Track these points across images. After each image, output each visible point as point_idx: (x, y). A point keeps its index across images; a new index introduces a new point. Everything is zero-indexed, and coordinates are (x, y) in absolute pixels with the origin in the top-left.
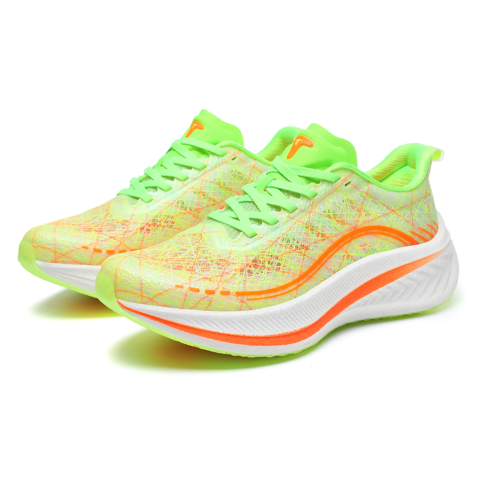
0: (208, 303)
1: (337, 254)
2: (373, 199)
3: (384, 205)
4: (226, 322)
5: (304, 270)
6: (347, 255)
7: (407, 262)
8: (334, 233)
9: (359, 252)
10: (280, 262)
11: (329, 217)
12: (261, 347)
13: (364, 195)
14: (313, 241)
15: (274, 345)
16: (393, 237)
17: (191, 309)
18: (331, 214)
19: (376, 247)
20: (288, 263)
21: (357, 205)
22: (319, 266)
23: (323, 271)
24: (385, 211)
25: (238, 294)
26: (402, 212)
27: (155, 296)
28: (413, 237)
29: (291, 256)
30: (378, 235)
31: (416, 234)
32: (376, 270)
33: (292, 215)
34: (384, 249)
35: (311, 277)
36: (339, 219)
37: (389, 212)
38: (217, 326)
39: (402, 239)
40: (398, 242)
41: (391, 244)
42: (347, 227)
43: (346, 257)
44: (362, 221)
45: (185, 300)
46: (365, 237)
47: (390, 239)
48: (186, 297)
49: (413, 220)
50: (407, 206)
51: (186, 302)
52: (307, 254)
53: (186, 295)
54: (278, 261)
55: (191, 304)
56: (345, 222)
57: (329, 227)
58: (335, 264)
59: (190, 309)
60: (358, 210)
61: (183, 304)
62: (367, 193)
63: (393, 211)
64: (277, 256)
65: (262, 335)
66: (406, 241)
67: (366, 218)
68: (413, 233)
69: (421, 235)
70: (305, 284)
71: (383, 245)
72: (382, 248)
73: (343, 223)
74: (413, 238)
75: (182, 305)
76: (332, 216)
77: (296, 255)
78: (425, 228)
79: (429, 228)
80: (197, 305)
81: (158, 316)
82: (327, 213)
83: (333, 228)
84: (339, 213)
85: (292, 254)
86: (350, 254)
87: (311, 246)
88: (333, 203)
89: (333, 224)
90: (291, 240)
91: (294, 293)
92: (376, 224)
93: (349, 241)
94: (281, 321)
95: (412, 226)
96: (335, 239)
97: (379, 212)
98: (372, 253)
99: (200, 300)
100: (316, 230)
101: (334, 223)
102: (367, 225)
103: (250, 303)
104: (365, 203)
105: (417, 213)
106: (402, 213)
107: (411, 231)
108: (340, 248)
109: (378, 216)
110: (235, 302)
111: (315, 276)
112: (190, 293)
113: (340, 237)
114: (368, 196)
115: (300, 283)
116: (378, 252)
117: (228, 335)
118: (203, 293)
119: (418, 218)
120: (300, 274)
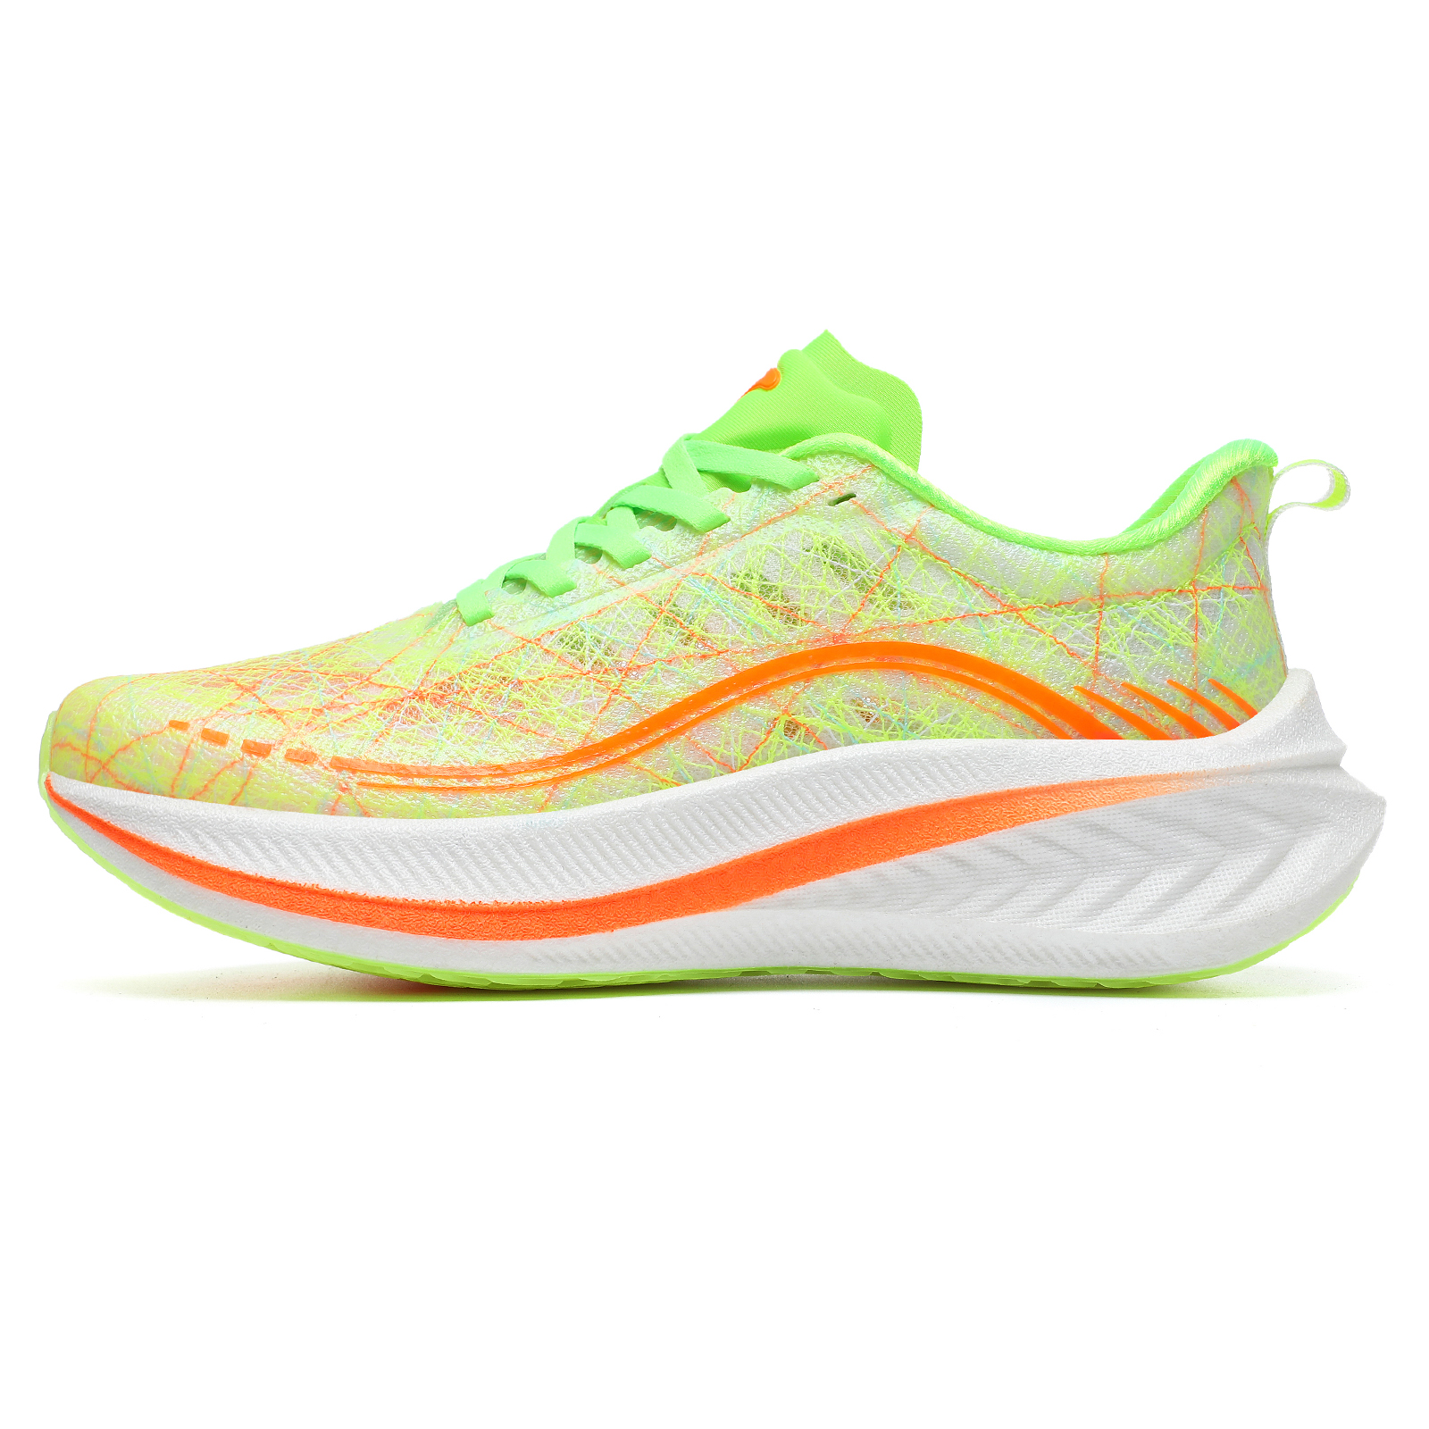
0: (241, 781)
1: (747, 708)
2: (932, 558)
3: (977, 585)
4: (276, 843)
5: (600, 736)
6: (789, 719)
7: (1034, 783)
8: (748, 640)
9: (842, 720)
10: (524, 698)
11: (746, 591)
12: (359, 928)
13: (900, 542)
14: (662, 655)
15: (403, 930)
16: (995, 693)
17: (193, 798)
18: (754, 585)
19: (919, 717)
20: (547, 706)
21: (863, 568)
22: (662, 733)
23: (674, 752)
24: (976, 603)
25: (339, 764)
26: (1051, 620)
27: (113, 753)
28: (1087, 708)
29: (569, 686)
30: (933, 678)
31: (1108, 704)
32: (900, 789)
33: (623, 576)
34: (957, 728)
35: (622, 760)
36: (778, 603)
37: (991, 610)
38: (247, 853)
39: (1037, 708)
40: (1017, 716)
41: (987, 717)
42: (803, 630)
43: (780, 727)
44: (873, 622)
45: (181, 768)
46: (876, 674)
47: (982, 698)
48: (184, 759)
49: (1098, 653)
50: (1076, 601)
51: (184, 774)
52: (627, 689)
53: (187, 751)
54: (516, 695)
55: (195, 780)
56: (801, 614)
57: (734, 621)
58: (732, 739)
59: (190, 799)
60: (861, 585)
61: (175, 779)
62: (908, 538)
63: (1013, 609)
64: (520, 683)
65: (372, 894)
66: (1051, 718)
67: (891, 616)
68: (1090, 695)
69: (1133, 709)
70: (590, 777)
71: (950, 716)
72: (947, 726)
73: (791, 615)
74: (1089, 715)
75: (170, 782)
76: (755, 590)
77: (587, 687)
78: (1154, 690)
79: (1180, 695)
80: (211, 786)
81: (106, 818)
82: (740, 580)
83: (749, 627)
84: (780, 584)
85: (572, 681)
86: (801, 718)
87: (652, 668)
88: (772, 551)
89: (752, 614)
90: (588, 643)
91: (539, 794)
92: (930, 640)
93: (808, 677)
94: (453, 865)
95: (1088, 672)
96: (750, 662)
97: (950, 604)
98: (900, 733)
99: (222, 770)
100: (686, 624)
101: (755, 611)
102: (890, 636)
103: (367, 796)
104: (894, 566)
105: (1123, 635)
106: (1053, 621)
107: (1082, 690)
108: (763, 691)
109: (945, 615)
110: (322, 785)
111: (637, 760)
112: (200, 746)
113: (771, 656)
114: (916, 547)
115: (573, 769)
116: (928, 734)
117: (271, 883)
118: (233, 749)
119: (1128, 653)
120: (584, 742)
